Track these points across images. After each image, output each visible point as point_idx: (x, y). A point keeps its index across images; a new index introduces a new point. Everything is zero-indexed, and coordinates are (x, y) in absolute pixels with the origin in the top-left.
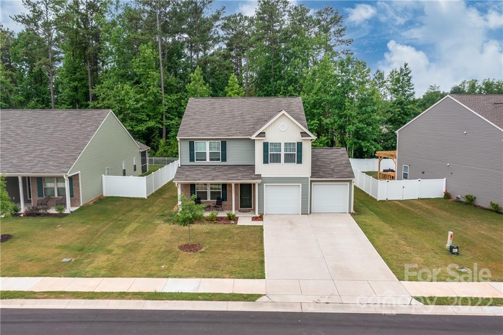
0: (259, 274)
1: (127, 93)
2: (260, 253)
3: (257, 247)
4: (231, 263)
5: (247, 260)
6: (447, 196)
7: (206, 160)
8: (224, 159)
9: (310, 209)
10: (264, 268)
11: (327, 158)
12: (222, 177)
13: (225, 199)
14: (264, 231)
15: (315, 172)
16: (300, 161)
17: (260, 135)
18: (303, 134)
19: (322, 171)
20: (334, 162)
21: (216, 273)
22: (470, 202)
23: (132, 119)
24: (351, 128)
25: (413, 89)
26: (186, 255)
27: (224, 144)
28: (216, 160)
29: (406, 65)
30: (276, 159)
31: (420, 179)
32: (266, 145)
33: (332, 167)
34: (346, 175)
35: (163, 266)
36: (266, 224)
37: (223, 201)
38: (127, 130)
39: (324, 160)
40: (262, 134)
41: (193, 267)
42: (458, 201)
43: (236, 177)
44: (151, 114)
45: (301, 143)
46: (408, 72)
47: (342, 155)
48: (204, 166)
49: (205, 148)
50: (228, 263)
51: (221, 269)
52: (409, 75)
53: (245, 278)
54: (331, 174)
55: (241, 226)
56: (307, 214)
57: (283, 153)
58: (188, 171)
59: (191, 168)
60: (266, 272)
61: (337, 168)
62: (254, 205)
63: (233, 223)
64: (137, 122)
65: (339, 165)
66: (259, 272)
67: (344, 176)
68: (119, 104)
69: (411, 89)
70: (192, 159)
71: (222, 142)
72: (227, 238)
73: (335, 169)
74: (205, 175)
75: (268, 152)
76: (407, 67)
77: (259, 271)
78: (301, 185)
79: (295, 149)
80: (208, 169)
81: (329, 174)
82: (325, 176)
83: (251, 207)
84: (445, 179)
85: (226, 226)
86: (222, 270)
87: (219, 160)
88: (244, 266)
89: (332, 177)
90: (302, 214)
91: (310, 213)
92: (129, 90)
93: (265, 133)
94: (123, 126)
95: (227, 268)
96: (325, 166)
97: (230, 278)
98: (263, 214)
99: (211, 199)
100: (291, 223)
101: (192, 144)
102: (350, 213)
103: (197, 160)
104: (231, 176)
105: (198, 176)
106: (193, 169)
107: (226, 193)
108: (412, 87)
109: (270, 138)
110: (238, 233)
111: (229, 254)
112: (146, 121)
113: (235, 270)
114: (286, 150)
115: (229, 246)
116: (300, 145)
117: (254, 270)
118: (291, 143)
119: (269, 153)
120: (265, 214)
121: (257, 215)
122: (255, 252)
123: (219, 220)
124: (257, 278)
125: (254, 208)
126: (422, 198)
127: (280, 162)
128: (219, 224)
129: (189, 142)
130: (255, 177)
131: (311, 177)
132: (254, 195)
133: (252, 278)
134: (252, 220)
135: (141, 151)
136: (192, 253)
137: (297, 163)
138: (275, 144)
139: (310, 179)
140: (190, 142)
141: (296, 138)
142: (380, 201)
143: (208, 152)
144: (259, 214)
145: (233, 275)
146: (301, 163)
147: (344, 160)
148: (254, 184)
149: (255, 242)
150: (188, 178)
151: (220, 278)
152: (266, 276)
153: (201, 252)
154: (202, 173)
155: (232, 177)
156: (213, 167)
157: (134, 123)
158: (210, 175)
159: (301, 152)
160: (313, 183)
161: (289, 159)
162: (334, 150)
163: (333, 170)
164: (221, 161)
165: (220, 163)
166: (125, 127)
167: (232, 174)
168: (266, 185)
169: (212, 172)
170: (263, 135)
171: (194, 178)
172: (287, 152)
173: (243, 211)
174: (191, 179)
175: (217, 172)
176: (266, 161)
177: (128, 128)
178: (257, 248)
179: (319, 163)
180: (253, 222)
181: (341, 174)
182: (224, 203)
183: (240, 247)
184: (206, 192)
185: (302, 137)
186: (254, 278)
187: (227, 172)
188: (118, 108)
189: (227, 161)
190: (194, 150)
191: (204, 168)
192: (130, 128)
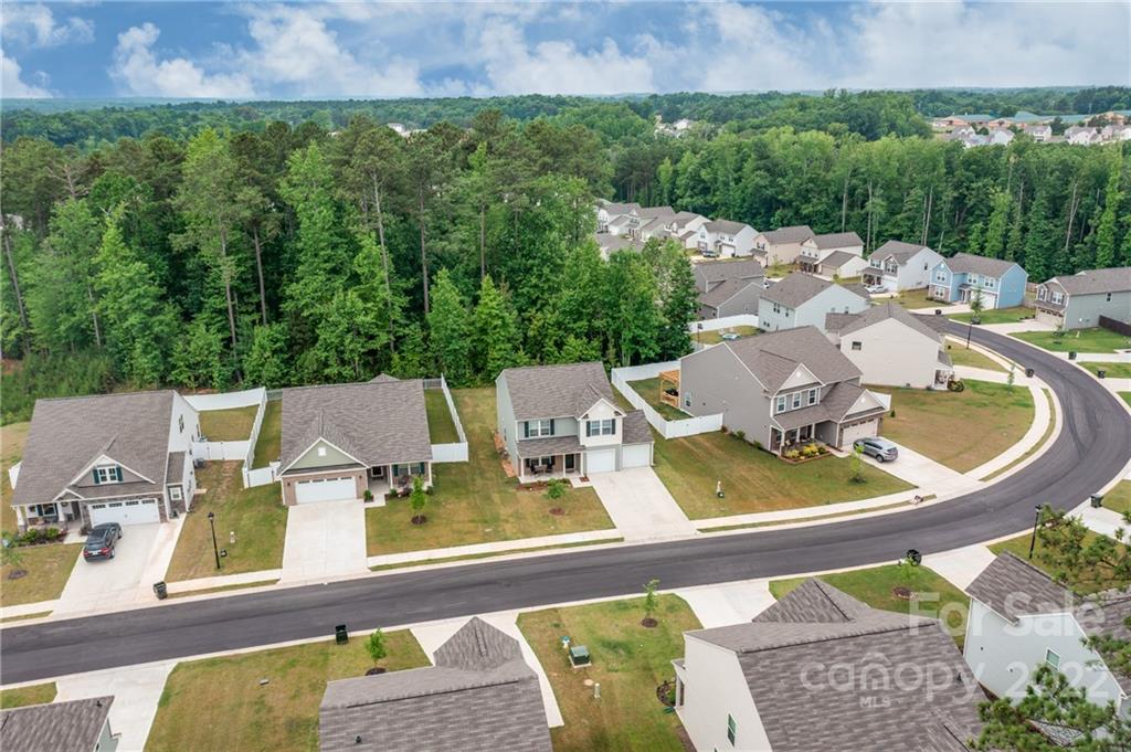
0: (612, 525)
2: (604, 511)
5: (599, 517)
6: (724, 429)
7: (538, 435)
8: (552, 433)
9: (622, 467)
12: (556, 451)
14: (597, 492)
15: (626, 439)
16: (614, 433)
17: (584, 417)
18: (616, 413)
19: (630, 437)
20: (637, 426)
21: (587, 528)
22: (740, 437)
24: (627, 335)
27: (552, 422)
28: (546, 435)
30: (596, 432)
31: (701, 417)
32: (588, 423)
34: (647, 438)
36: (594, 484)
40: (586, 416)
42: (732, 435)
43: (567, 449)
45: (615, 419)
47: (642, 418)
49: (537, 426)
50: (590, 521)
51: (588, 525)
53: (605, 529)
55: (578, 488)
56: (620, 470)
57: (601, 428)
58: (526, 446)
59: (527, 443)
62: (580, 468)
63: (570, 486)
65: (641, 428)
70: (527, 436)
71: (550, 421)
72: (575, 501)
74: (542, 449)
77: (611, 523)
78: (614, 449)
79: (610, 424)
80: (540, 442)
82: (632, 441)
83: (578, 471)
84: (721, 415)
85: (568, 490)
87: (548, 434)
88: (600, 521)
90: (616, 471)
91: (622, 469)
93: (588, 415)
95: (591, 524)
100: (612, 482)
101: (526, 424)
102: (650, 465)
103: (531, 436)
104: (562, 448)
105: (536, 451)
106: (530, 444)
109: (591, 419)
110: (580, 495)
111: (585, 514)
113: (597, 525)
114: (603, 425)
115: (581, 507)
116: (614, 421)
117: (607, 523)
118: (607, 420)
119: (591, 429)
120: (587, 474)
121: (582, 475)
122: (601, 511)
124: (613, 529)
127: (599, 435)
130: (580, 448)
131: (622, 443)
132: (579, 462)
133: (609, 529)
134: (582, 481)
136: (562, 516)
137: (612, 434)
138: (595, 422)
139: (621, 445)
140: (525, 422)
141: (611, 416)
142: (668, 439)
143: (539, 428)
144: (584, 475)
145: (597, 528)
147: (644, 423)
148: (579, 454)
149: (596, 502)
150: (530, 454)
151: (592, 531)
153: (567, 515)
154: (539, 448)
155: (564, 450)
156: (543, 440)
158: (546, 449)
159: (615, 426)
160: (623, 447)
161: (606, 431)
165: (549, 436)
167: (562, 446)
168: (590, 453)
169: (546, 445)
171: (534, 453)
172: (604, 427)
173: (569, 473)
175: (550, 445)
176: (588, 435)
178: (600, 507)
180: (583, 483)
183: (589, 507)
185: (616, 415)
186: (611, 529)
187: (558, 445)
189: (555, 435)
190: (528, 428)
191: (536, 442)
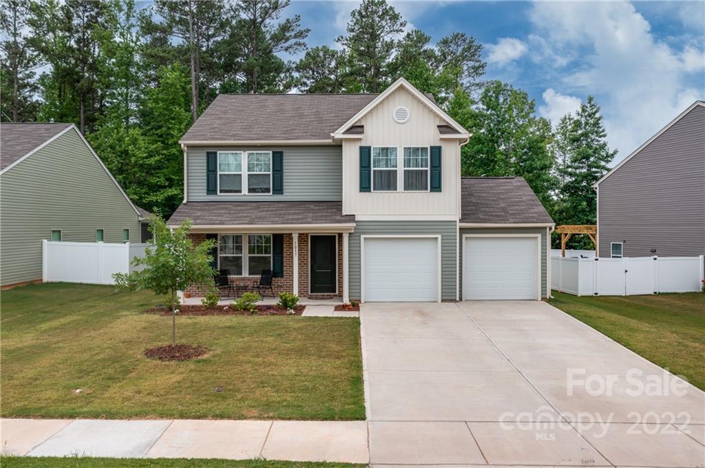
0: (347, 407)
1: (134, 141)
2: (351, 363)
3: (343, 351)
4: (272, 383)
5: (314, 377)
7: (240, 191)
8: (278, 189)
9: (461, 291)
10: (363, 394)
11: (488, 193)
12: (271, 219)
13: (279, 273)
14: (361, 326)
15: (469, 214)
16: (436, 187)
17: (354, 130)
19: (482, 211)
20: (504, 198)
21: (221, 407)
23: (140, 183)
25: (605, 136)
26: (156, 366)
27: (278, 157)
28: (263, 192)
29: (590, 100)
30: (387, 181)
31: (656, 257)
32: (365, 152)
33: (503, 205)
34: (534, 217)
35: (78, 391)
36: (364, 315)
37: (276, 277)
38: (131, 199)
39: (483, 195)
40: (357, 129)
41: (162, 392)
43: (302, 219)
44: (174, 177)
45: (439, 148)
46: (594, 110)
47: (519, 188)
48: (236, 203)
49: (239, 164)
50: (262, 384)
51: (239, 396)
52: (597, 115)
53: (304, 419)
54: (501, 216)
55: (310, 318)
56: (455, 301)
57: (401, 170)
58: (199, 210)
59: (207, 206)
60: (367, 404)
61: (514, 208)
62: (341, 287)
63: (291, 314)
64: (150, 189)
65: (517, 202)
66: (349, 404)
67: (532, 220)
68: (118, 159)
69: (601, 137)
70: (211, 190)
71: (274, 153)
72: (272, 336)
73: (509, 209)
74: (234, 215)
75: (369, 166)
76: (592, 103)
77: (348, 401)
78: (439, 236)
79: (427, 159)
80: (244, 208)
81: (497, 216)
82: (490, 220)
83: (335, 292)
84: (701, 257)
85: (276, 318)
86: (243, 399)
87: (267, 190)
88: (306, 390)
89: (505, 221)
90: (443, 301)
91: (461, 299)
92: (137, 137)
93: (362, 127)
94: (124, 194)
95: (258, 393)
96: (486, 204)
97: (260, 418)
98: (360, 301)
99: (250, 274)
100: (422, 313)
101: (211, 159)
102: (544, 299)
103: (221, 191)
104: (291, 217)
105: (219, 218)
106: (212, 207)
107: (282, 259)
108: (602, 134)
109: (375, 137)
110: (299, 328)
111: (270, 364)
112: (165, 187)
113: (278, 399)
114: (407, 163)
115: (275, 349)
116: (436, 152)
117: (333, 399)
118: (418, 148)
119: (372, 169)
120: (362, 301)
121: (346, 302)
122: (338, 362)
123: (261, 310)
124: (341, 419)
125: (341, 292)
126: (661, 291)
127: (396, 189)
128: (260, 315)
129: (205, 154)
130: (343, 218)
131: (461, 221)
132: (341, 265)
133: (325, 419)
134: (335, 310)
135: (140, 219)
136: (173, 363)
137: (431, 191)
138: (385, 151)
139: (459, 225)
140: (208, 154)
141: (427, 136)
142: (582, 297)
143: (245, 173)
144: (350, 300)
145: (271, 411)
146: (441, 191)
147: (525, 195)
148: (340, 235)
149: (339, 342)
150: (198, 221)
151: (229, 418)
152: (368, 414)
153: (199, 362)
154: (229, 213)
155: (293, 219)
156: (255, 204)
157: (144, 190)
158: (246, 217)
159: (440, 166)
160: (464, 236)
161: (415, 181)
162: (501, 180)
163: (504, 209)
164: (271, 194)
165: (269, 196)
166: (128, 195)
167: (294, 214)
168: (365, 239)
169: (252, 211)
170: (360, 130)
171: (211, 220)
172: (409, 167)
173: (317, 298)
174: (203, 222)
175: (263, 211)
176: (364, 187)
177: (132, 197)
178: (344, 354)
179: (474, 200)
180: (336, 312)
181: (522, 216)
182: (277, 281)
183: (301, 352)
184: (241, 257)
185: (441, 133)
186: (333, 419)
187: (283, 212)
188: (116, 162)
189: (284, 194)
190: (216, 171)
191: (234, 206)
192: (136, 197)
